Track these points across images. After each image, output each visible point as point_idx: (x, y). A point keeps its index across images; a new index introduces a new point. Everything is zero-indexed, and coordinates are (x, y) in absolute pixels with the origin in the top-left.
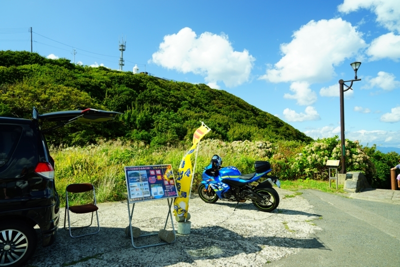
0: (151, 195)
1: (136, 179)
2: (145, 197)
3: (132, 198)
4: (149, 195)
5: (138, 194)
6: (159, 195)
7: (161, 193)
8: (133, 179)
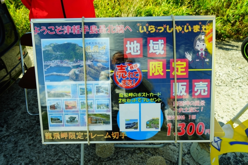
0: (116, 128)
1: (69, 69)
2: (95, 132)
3: (51, 129)
4: (109, 127)
5: (72, 120)
6: (144, 128)
7: (151, 123)
8: (59, 69)
